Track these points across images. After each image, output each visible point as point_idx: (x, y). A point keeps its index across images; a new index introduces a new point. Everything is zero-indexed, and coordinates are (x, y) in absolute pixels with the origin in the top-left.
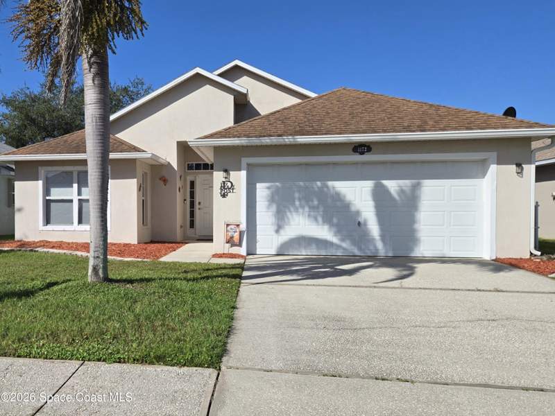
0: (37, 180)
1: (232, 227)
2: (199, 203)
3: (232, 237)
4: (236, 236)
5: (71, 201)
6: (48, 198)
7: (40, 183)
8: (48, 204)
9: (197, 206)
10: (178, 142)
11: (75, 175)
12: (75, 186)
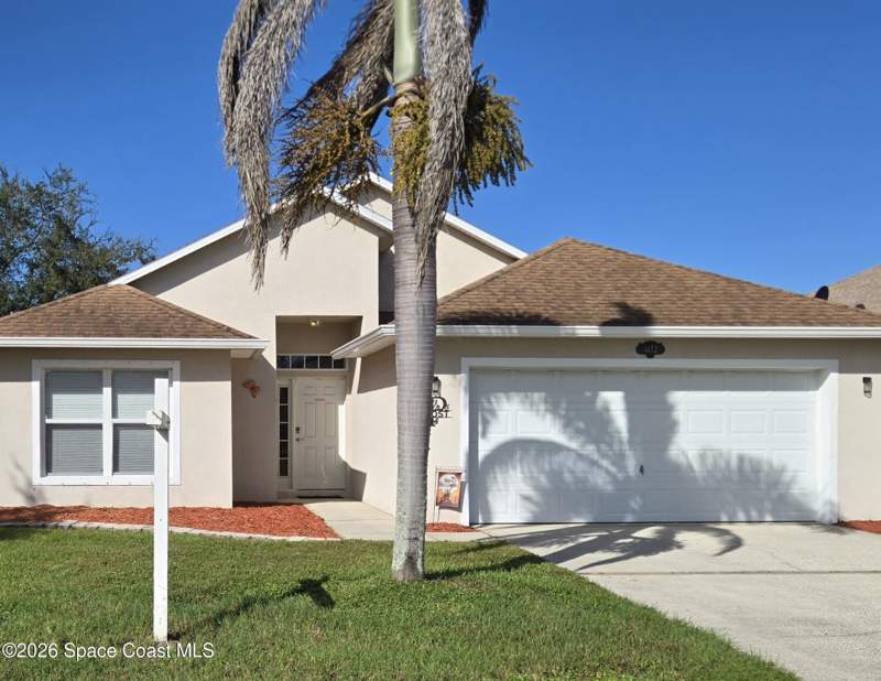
0: (30, 380)
1: (449, 477)
2: (298, 429)
3: (447, 495)
4: (454, 492)
5: (99, 427)
6: (48, 421)
7: (36, 386)
8: (48, 431)
9: (293, 435)
10: (278, 318)
11: (107, 376)
12: (107, 391)
